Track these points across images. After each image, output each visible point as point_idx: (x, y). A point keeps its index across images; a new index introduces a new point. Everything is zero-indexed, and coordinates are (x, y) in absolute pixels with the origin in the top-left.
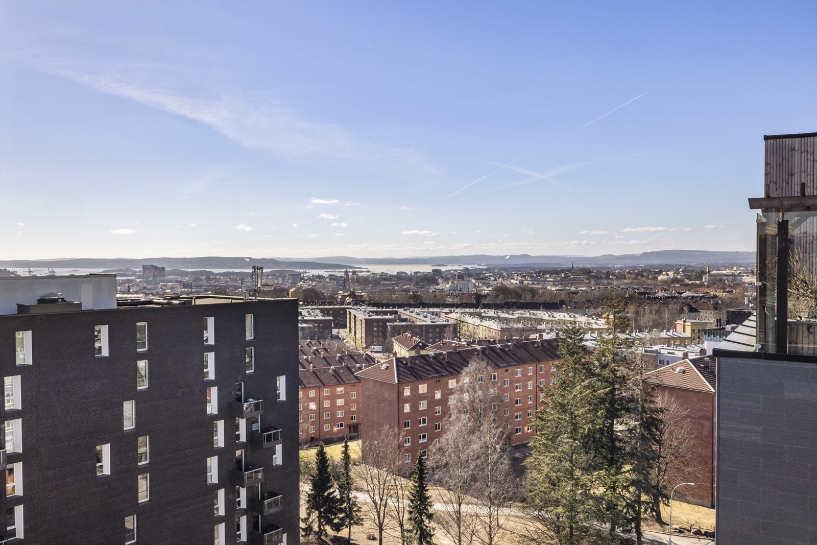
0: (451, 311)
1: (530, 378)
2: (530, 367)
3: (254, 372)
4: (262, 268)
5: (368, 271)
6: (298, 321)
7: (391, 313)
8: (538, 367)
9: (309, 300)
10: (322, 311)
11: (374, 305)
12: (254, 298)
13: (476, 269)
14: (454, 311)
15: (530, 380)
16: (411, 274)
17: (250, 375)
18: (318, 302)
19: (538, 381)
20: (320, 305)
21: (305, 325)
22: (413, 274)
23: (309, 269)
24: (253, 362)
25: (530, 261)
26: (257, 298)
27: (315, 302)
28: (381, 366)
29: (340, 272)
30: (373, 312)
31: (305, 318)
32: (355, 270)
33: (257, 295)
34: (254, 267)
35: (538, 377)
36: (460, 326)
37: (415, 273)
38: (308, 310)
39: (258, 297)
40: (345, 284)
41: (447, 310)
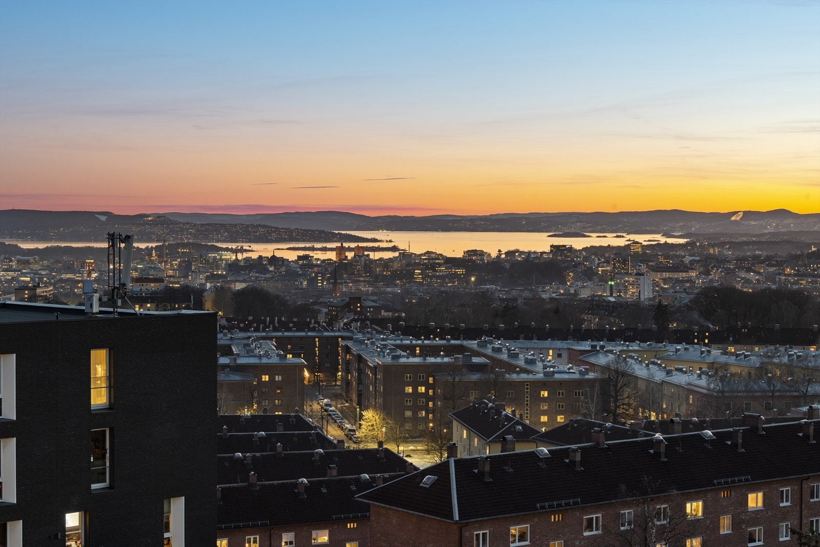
0: (594, 347)
1: (784, 514)
2: (786, 486)
3: (111, 487)
4: (128, 239)
5: (394, 249)
6: (215, 367)
7: (450, 351)
8: (805, 486)
9: (251, 318)
10: (282, 343)
11: (408, 331)
12: (111, 310)
13: (659, 245)
14: (602, 347)
15: (784, 519)
16: (498, 257)
17: (101, 493)
18: (272, 322)
19: (804, 521)
20: (275, 329)
21: (236, 378)
22: (503, 256)
23: (250, 241)
24: (108, 464)
25: (792, 226)
26: (119, 310)
27: (264, 322)
28: (418, 480)
29: (324, 249)
30: (403, 348)
31: (241, 361)
32: (361, 245)
33: (119, 303)
34: (112, 238)
35: (805, 512)
36: (615, 386)
37: (508, 253)
38: (245, 342)
39: (121, 308)
40: (335, 280)
41: (586, 346)
